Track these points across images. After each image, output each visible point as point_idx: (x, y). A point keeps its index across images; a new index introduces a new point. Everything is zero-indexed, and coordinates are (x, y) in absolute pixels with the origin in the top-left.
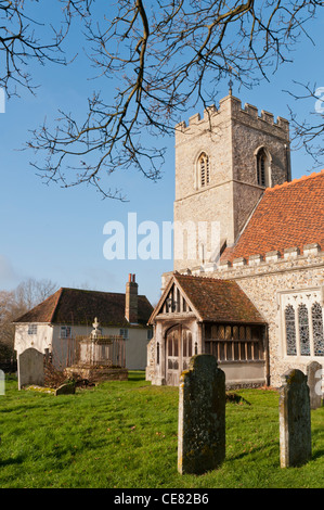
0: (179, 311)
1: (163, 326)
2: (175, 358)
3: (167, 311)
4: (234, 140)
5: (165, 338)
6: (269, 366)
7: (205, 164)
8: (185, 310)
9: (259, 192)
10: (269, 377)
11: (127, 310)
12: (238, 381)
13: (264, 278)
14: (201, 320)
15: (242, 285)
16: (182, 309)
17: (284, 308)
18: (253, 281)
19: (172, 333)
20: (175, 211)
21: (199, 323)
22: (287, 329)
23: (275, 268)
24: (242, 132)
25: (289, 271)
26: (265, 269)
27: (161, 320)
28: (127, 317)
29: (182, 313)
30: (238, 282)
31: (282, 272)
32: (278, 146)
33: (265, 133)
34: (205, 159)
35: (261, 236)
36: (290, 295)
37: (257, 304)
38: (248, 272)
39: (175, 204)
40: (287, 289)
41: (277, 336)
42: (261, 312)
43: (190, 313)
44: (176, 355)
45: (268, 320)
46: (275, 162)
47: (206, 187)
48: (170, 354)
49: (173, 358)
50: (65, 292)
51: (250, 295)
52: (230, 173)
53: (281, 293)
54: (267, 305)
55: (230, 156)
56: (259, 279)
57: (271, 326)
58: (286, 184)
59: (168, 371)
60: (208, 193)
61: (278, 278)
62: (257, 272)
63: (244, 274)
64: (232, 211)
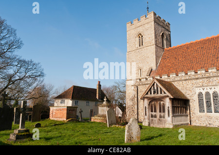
0: (158, 93)
1: (148, 100)
2: (155, 113)
3: (151, 93)
4: (155, 29)
5: (149, 105)
6: (190, 117)
7: (141, 38)
8: (161, 93)
9: (163, 50)
10: (191, 121)
11: (97, 95)
12: (182, 123)
13: (187, 81)
14: (172, 97)
15: (175, 84)
16: (159, 92)
17: (197, 93)
18: (181, 82)
19: (153, 103)
20: (127, 56)
21: (170, 99)
22: (199, 102)
23: (193, 77)
24: (157, 26)
25: (201, 78)
26: (187, 78)
27: (147, 98)
28: (97, 97)
29: (159, 94)
30: (173, 83)
31: (197, 79)
32: (167, 32)
33: (164, 27)
34: (141, 36)
35: (169, 66)
36: (201, 88)
37: (183, 92)
38: (178, 78)
39: (127, 53)
40: (199, 86)
41: (194, 105)
42: (186, 95)
43: (165, 95)
44: (155, 111)
45: (189, 98)
46: (167, 39)
47: (141, 47)
48: (152, 111)
49: (154, 113)
50: (74, 87)
51: (179, 88)
52: (154, 42)
53: (196, 87)
54: (188, 92)
55: (154, 35)
56: (184, 82)
57: (191, 101)
58: (170, 48)
59: (151, 118)
60: (143, 49)
61: (194, 81)
62: (183, 79)
63: (176, 80)
64: (155, 56)
